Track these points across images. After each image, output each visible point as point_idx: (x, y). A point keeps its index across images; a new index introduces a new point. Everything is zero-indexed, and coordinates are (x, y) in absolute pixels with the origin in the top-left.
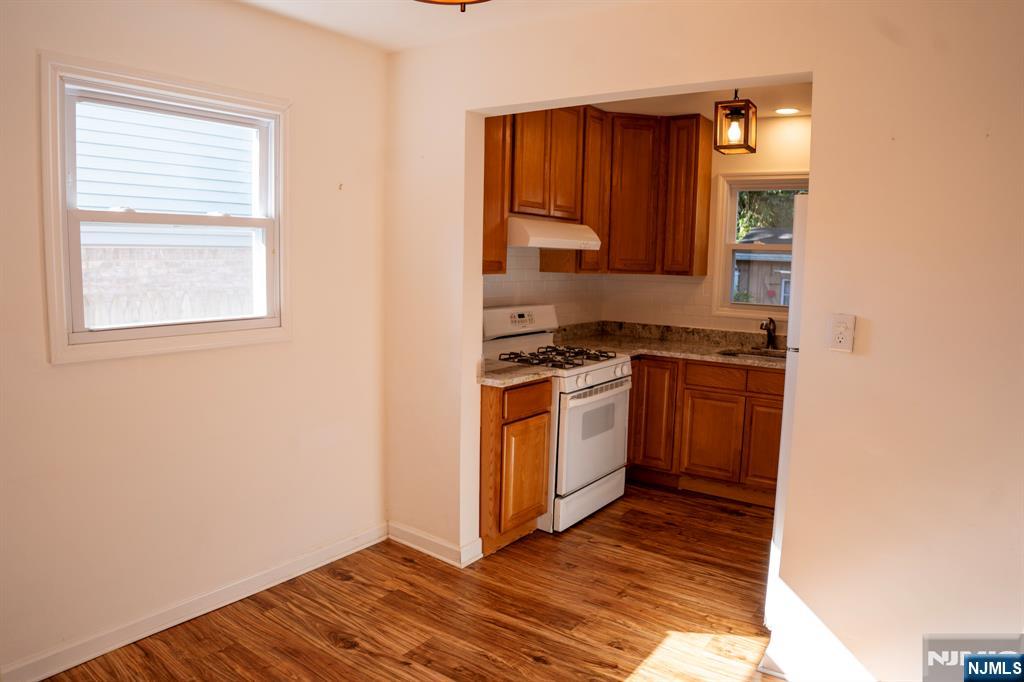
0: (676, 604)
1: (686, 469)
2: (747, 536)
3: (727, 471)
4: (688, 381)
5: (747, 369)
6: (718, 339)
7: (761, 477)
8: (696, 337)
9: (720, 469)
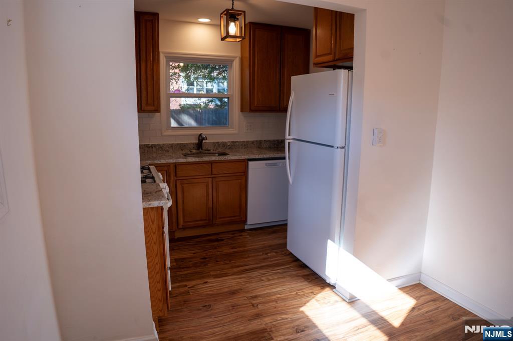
0: (279, 296)
1: (183, 225)
2: (241, 249)
3: (205, 220)
4: (178, 175)
5: (211, 163)
6: (167, 149)
7: (224, 218)
8: (154, 149)
9: (201, 220)
